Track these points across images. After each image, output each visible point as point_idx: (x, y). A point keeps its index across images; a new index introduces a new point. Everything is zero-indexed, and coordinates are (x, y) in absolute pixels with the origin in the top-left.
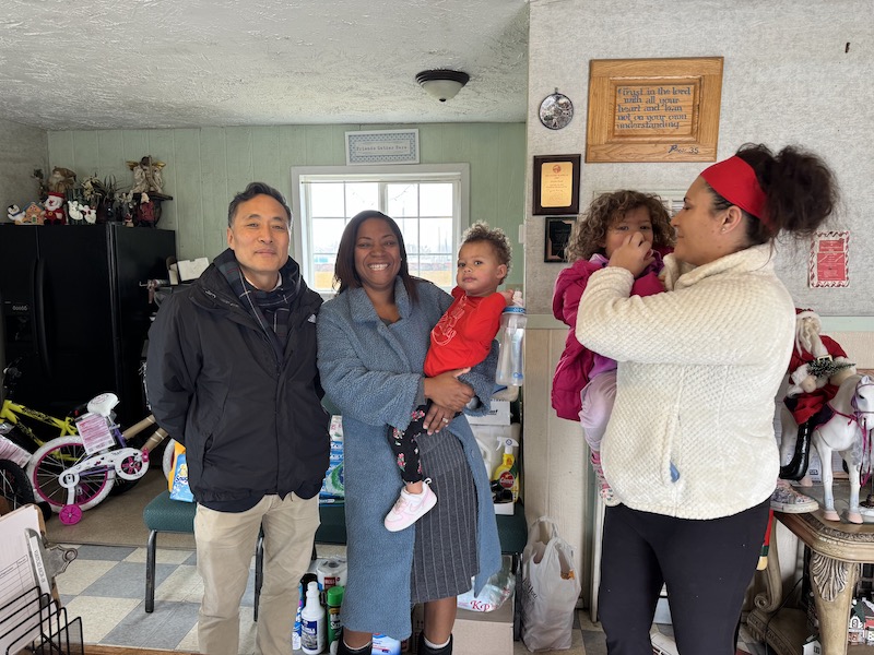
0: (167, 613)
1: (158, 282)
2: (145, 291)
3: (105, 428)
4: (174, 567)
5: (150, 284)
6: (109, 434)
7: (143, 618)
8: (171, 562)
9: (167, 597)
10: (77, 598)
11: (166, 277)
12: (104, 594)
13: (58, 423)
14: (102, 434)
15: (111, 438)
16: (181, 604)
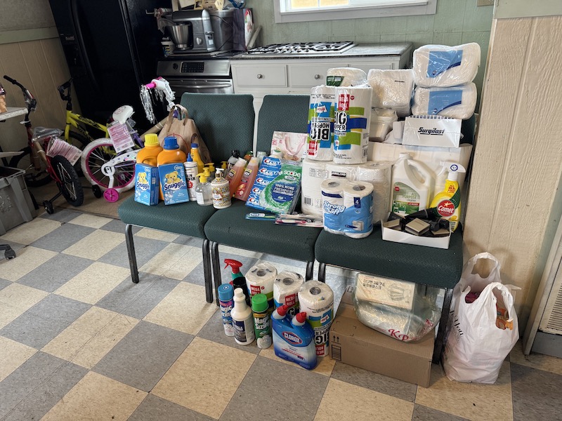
0: (147, 285)
1: (163, 10)
2: (153, 19)
3: (126, 132)
4: (167, 243)
5: (157, 12)
6: (130, 138)
7: (130, 287)
8: (166, 240)
9: (152, 271)
10: (95, 263)
11: (170, 6)
12: (112, 263)
13: (102, 127)
14: (125, 137)
15: (132, 141)
16: (160, 278)
